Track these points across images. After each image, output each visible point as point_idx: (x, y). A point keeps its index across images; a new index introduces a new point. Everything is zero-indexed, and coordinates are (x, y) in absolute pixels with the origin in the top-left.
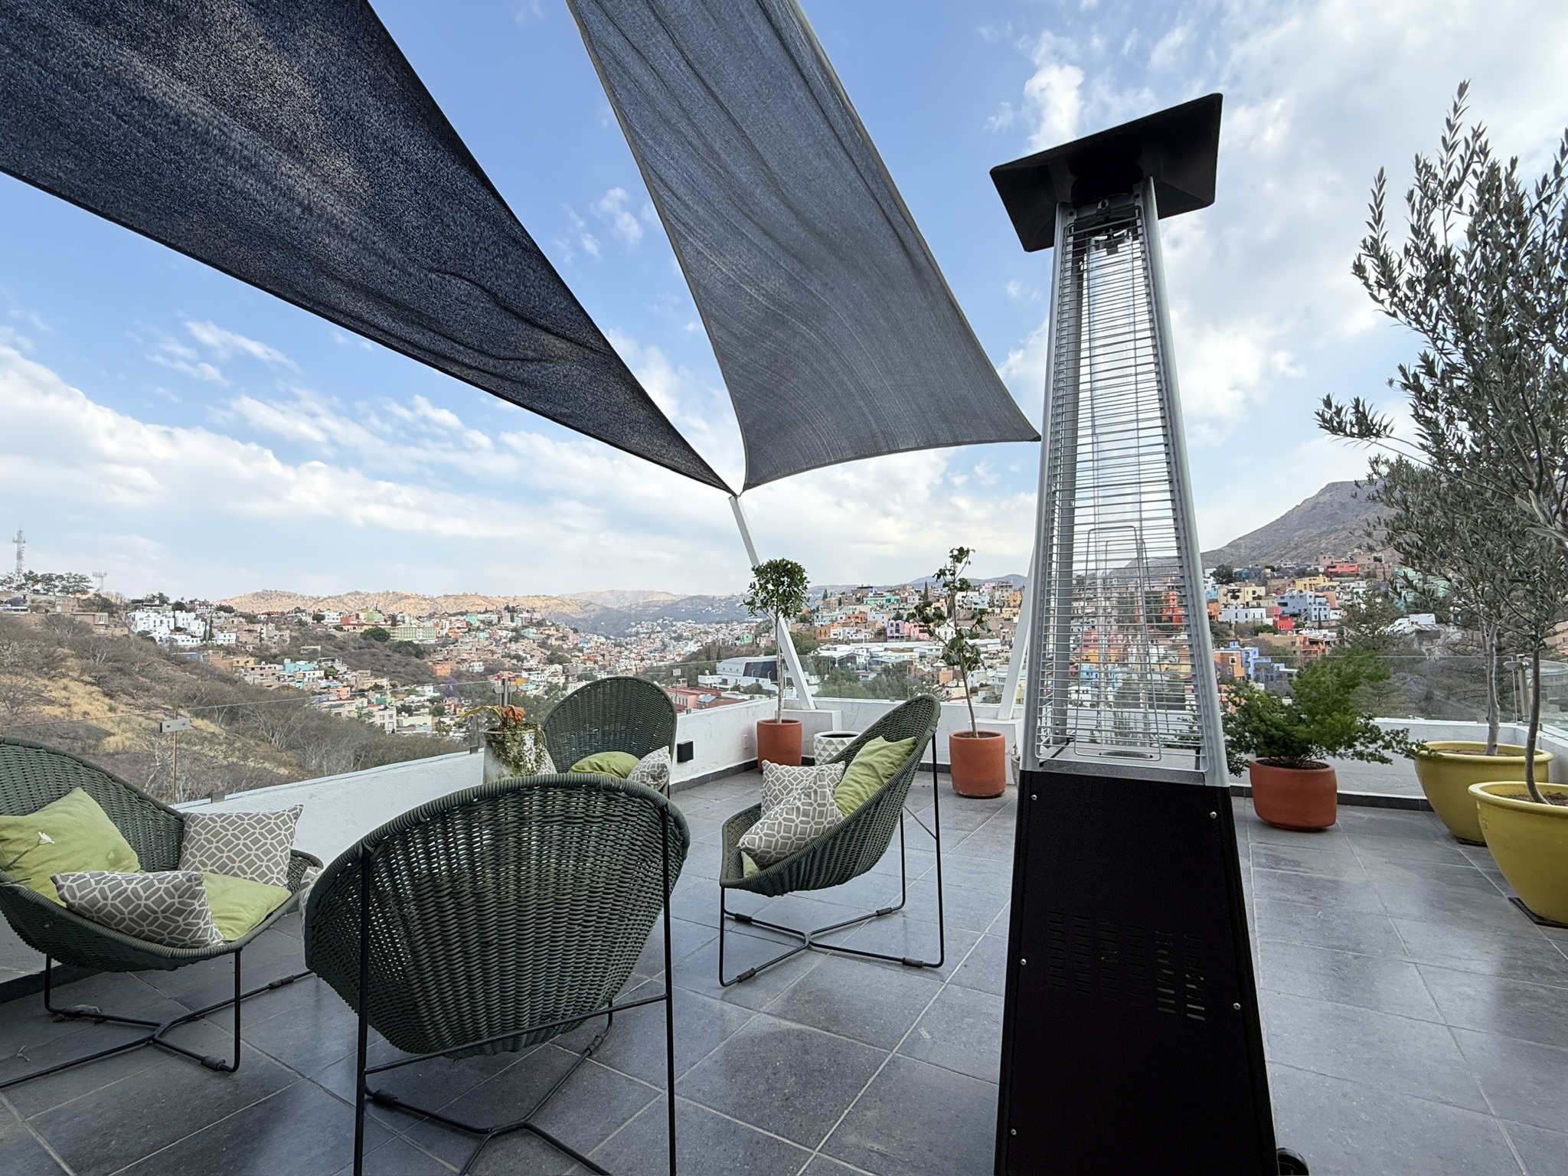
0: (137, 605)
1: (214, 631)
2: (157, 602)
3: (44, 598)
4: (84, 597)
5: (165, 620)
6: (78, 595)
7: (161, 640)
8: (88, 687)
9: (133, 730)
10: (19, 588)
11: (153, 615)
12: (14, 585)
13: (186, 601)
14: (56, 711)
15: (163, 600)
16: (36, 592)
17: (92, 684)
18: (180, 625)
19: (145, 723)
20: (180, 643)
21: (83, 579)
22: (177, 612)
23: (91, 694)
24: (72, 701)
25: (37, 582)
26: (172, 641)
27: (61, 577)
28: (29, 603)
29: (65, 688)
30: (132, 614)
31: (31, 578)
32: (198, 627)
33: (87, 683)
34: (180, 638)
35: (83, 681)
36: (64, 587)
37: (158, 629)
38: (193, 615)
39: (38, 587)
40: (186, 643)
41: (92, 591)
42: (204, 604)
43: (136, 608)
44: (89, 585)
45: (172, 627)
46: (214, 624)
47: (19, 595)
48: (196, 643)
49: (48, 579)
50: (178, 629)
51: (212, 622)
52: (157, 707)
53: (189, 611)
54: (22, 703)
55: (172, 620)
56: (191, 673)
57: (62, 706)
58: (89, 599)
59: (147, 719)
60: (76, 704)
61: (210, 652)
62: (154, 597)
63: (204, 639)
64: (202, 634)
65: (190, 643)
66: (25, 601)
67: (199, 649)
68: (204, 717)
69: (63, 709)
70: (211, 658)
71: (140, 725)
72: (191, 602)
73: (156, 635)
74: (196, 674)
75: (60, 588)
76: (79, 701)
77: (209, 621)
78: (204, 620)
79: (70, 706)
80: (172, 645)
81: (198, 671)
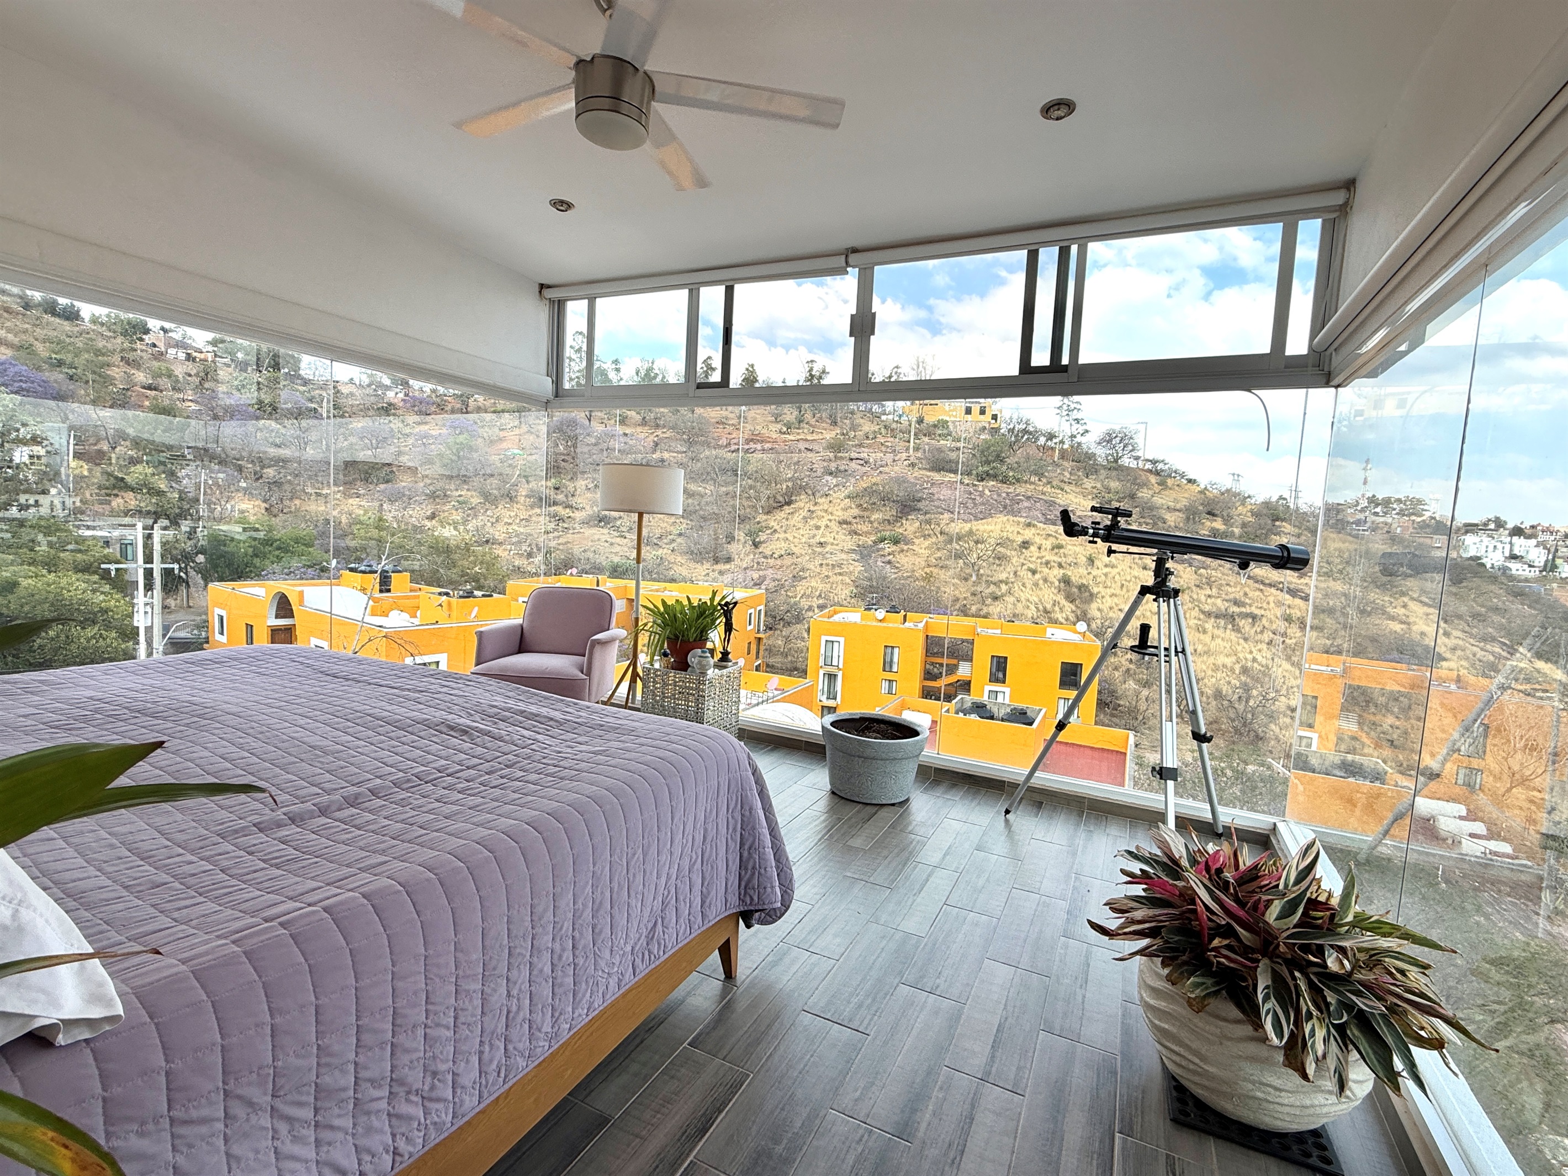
0: (1470, 528)
1: (1558, 561)
2: (1492, 526)
3: (1382, 519)
4: (1419, 519)
5: (1499, 546)
6: (1413, 518)
7: (1493, 567)
8: (1425, 608)
9: (1467, 659)
10: (1363, 510)
11: (1486, 540)
12: (1359, 508)
13: (1526, 525)
14: (1397, 627)
15: (1500, 524)
16: (1376, 514)
17: (1430, 606)
18: (1516, 551)
19: (1480, 654)
20: (1514, 572)
21: (1420, 502)
22: (1515, 539)
23: (1427, 615)
24: (1411, 620)
25: (1377, 505)
26: (1505, 569)
27: (1399, 501)
28: (1368, 525)
29: (1405, 606)
30: (1463, 537)
31: (1373, 501)
32: (1539, 557)
33: (1425, 604)
34: (1515, 567)
35: (1421, 602)
36: (1401, 510)
37: (1490, 554)
38: (1533, 542)
39: (1378, 510)
40: (1520, 572)
41: (1427, 514)
42: (1549, 530)
43: (1467, 532)
44: (1426, 507)
45: (1507, 554)
46: (1559, 554)
47: (1362, 516)
48: (1533, 573)
49: (1387, 502)
50: (1513, 557)
51: (1557, 550)
52: (1494, 639)
53: (1529, 537)
54: (1369, 614)
55: (1508, 547)
56: (1530, 607)
57: (1402, 622)
58: (1424, 521)
59: (1482, 649)
60: (1415, 623)
61: (1555, 585)
62: (1490, 520)
63: (1544, 569)
64: (1542, 564)
65: (1527, 573)
66: (1365, 522)
67: (1536, 580)
68: (1548, 660)
69: (1403, 626)
70: (1555, 593)
71: (1474, 655)
72: (1533, 527)
73: (1488, 563)
74: (1535, 609)
75: (1397, 511)
76: (1417, 620)
77: (1553, 550)
78: (1545, 548)
79: (1409, 624)
80: (1504, 573)
81: (1538, 606)
